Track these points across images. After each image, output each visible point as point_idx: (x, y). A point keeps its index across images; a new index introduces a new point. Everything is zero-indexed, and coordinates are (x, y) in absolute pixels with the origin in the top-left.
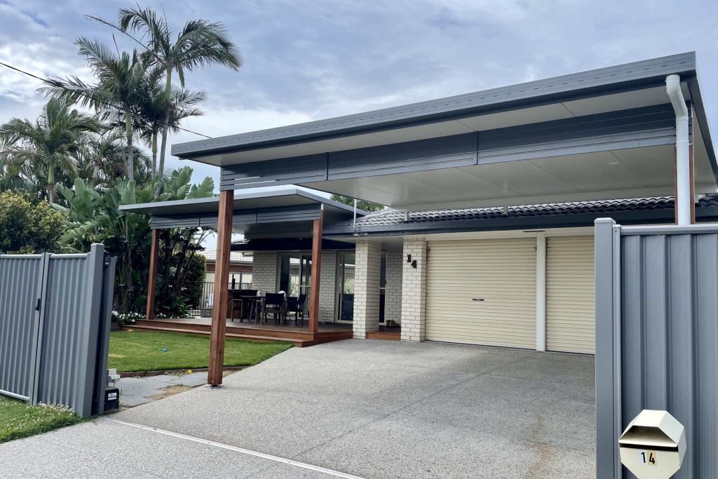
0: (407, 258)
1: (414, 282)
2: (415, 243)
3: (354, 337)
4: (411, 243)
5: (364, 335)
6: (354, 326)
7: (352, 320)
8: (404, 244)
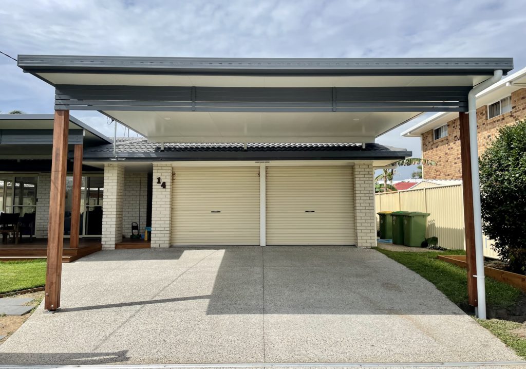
0: (157, 181)
1: (163, 200)
2: (163, 168)
3: (103, 249)
4: (160, 168)
5: (114, 246)
6: (102, 239)
7: (101, 234)
8: (154, 168)
